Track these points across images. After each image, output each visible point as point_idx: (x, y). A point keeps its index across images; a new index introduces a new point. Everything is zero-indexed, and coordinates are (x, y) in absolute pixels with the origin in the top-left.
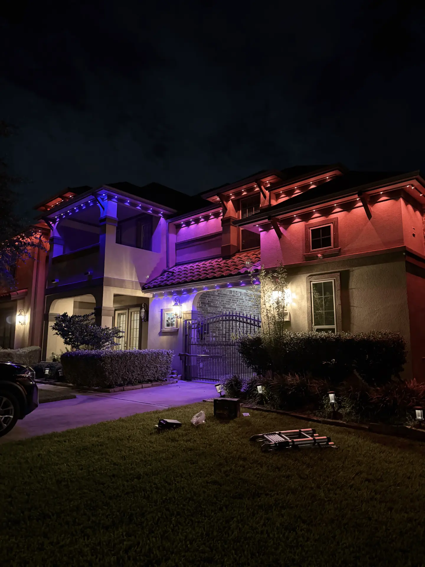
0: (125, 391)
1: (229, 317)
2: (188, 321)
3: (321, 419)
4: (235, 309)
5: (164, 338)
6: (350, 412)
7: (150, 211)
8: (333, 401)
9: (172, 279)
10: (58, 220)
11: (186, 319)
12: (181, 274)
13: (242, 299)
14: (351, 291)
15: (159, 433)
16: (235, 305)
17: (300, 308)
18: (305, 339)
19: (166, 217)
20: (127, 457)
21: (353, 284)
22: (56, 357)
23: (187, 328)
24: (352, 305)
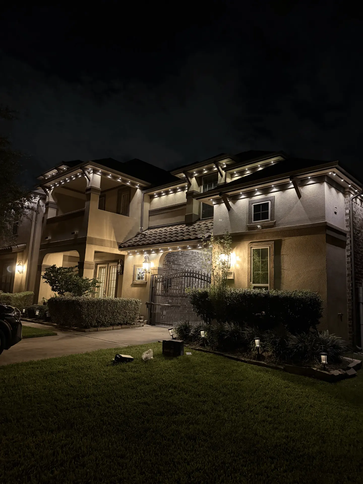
0: (99, 331)
1: (190, 274)
2: (154, 276)
3: (248, 359)
4: (196, 267)
5: (136, 289)
6: (271, 355)
7: (128, 184)
8: (258, 346)
9: (143, 240)
10: (53, 188)
11: (153, 274)
12: (151, 236)
13: (203, 259)
14: (282, 256)
15: (114, 365)
16: (196, 264)
17: (242, 269)
18: (241, 294)
19: (142, 189)
20: (83, 382)
21: (284, 250)
22: (46, 301)
23: (154, 281)
24: (282, 268)
